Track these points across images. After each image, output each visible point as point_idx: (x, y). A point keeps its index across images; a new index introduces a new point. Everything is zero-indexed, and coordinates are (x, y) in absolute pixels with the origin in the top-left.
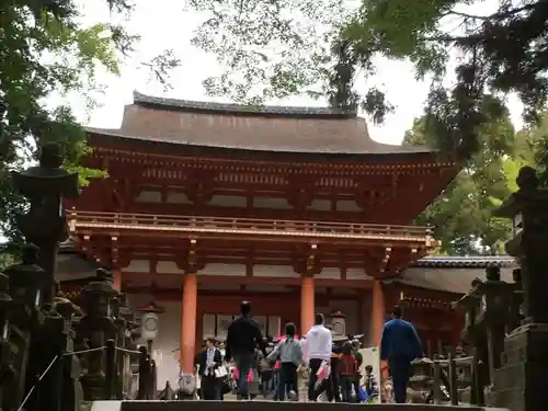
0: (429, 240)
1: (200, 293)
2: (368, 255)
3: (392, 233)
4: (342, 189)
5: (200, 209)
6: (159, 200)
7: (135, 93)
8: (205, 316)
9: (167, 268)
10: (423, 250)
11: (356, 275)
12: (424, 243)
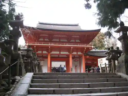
0: (93, 47)
1: (51, 57)
2: (82, 50)
3: (86, 45)
4: (77, 38)
5: (51, 41)
6: (43, 40)
7: (39, 22)
8: (52, 62)
9: (45, 52)
10: (91, 48)
11: (79, 53)
12: (92, 47)
